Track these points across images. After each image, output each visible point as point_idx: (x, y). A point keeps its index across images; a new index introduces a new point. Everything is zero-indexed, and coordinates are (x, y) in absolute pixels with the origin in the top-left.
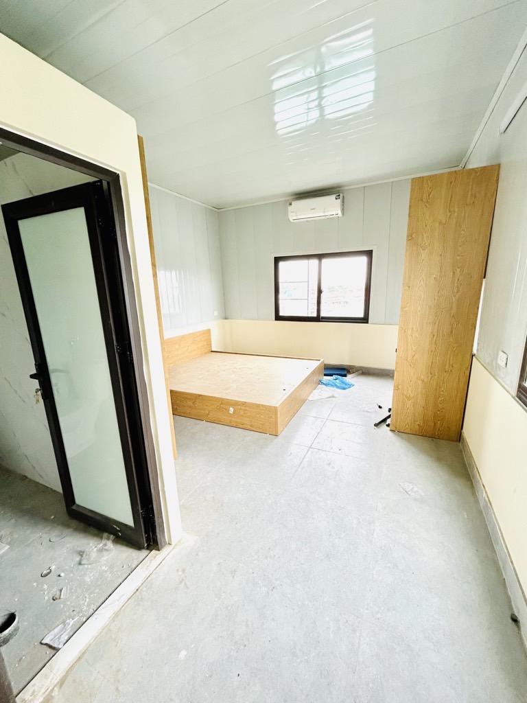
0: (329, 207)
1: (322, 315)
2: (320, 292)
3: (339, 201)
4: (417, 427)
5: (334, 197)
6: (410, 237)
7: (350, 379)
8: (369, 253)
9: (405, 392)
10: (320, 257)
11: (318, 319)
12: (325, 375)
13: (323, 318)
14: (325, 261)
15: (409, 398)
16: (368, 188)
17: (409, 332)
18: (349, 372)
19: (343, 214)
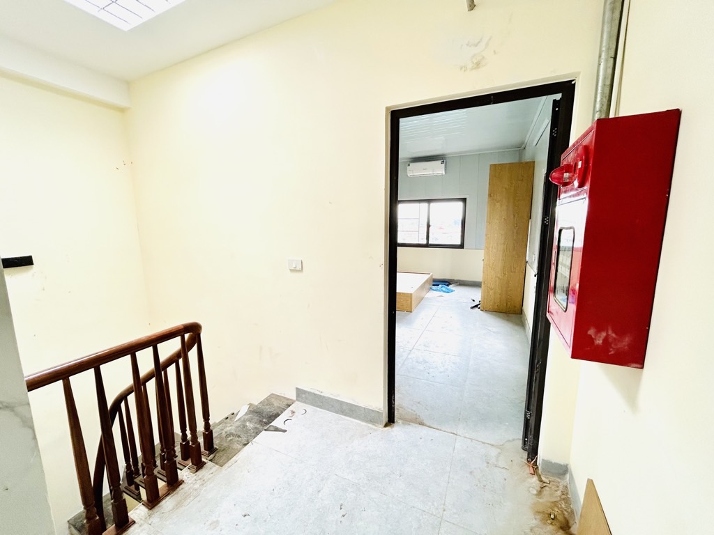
0: (436, 168)
1: (430, 242)
2: (428, 226)
3: (444, 165)
4: (496, 307)
5: (440, 162)
6: (490, 195)
7: (451, 287)
8: (464, 200)
9: (489, 285)
10: (429, 201)
11: (427, 246)
12: (434, 285)
13: (431, 245)
14: (432, 204)
15: (491, 289)
16: (462, 157)
17: (491, 249)
18: (450, 284)
19: (446, 173)
